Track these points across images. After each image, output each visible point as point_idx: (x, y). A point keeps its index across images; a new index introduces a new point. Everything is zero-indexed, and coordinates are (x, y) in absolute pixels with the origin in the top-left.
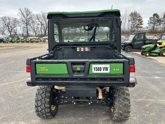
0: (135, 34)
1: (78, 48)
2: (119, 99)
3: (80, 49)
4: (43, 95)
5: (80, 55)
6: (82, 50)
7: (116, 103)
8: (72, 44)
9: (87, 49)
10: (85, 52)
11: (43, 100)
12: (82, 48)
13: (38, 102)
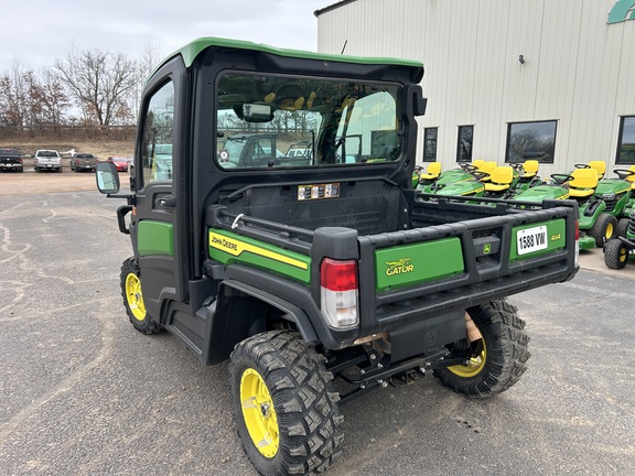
0: (243, 138)
1: (301, 189)
2: (506, 327)
3: (309, 192)
4: (312, 382)
5: (306, 214)
6: (315, 196)
7: (503, 341)
8: (283, 172)
9: (329, 191)
10: (322, 200)
11: (322, 401)
12: (315, 189)
13: (307, 418)
